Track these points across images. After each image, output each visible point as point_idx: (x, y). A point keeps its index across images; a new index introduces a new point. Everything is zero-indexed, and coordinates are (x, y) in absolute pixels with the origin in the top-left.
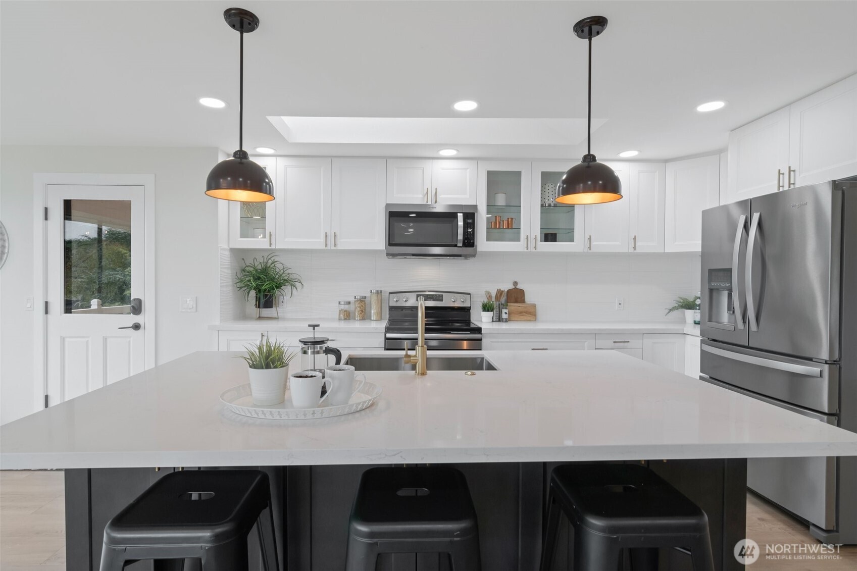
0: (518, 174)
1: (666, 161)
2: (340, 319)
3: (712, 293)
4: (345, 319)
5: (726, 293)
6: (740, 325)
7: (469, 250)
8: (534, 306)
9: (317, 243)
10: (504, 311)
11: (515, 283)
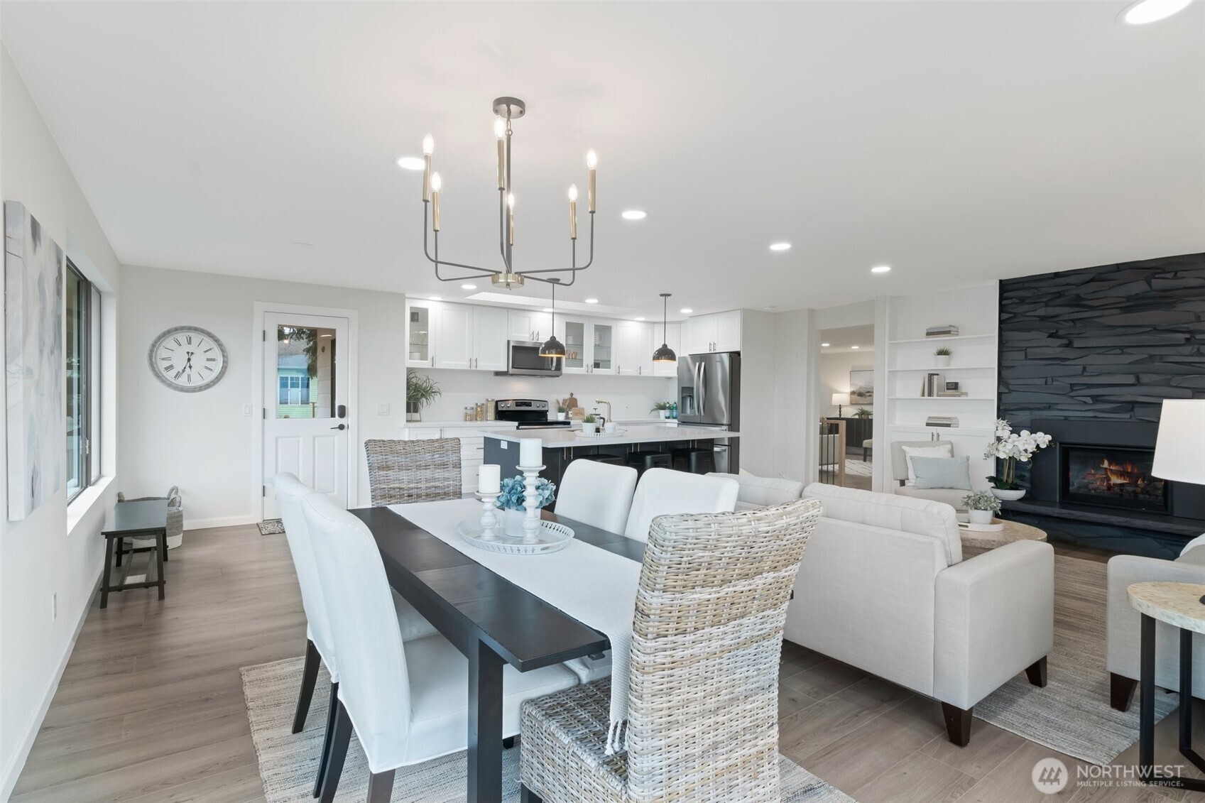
0: (583, 324)
1: (654, 323)
2: (466, 420)
3: (683, 399)
4: (471, 420)
5: (689, 399)
6: (697, 414)
7: (557, 373)
8: (583, 409)
9: (464, 365)
10: (570, 412)
11: (572, 394)
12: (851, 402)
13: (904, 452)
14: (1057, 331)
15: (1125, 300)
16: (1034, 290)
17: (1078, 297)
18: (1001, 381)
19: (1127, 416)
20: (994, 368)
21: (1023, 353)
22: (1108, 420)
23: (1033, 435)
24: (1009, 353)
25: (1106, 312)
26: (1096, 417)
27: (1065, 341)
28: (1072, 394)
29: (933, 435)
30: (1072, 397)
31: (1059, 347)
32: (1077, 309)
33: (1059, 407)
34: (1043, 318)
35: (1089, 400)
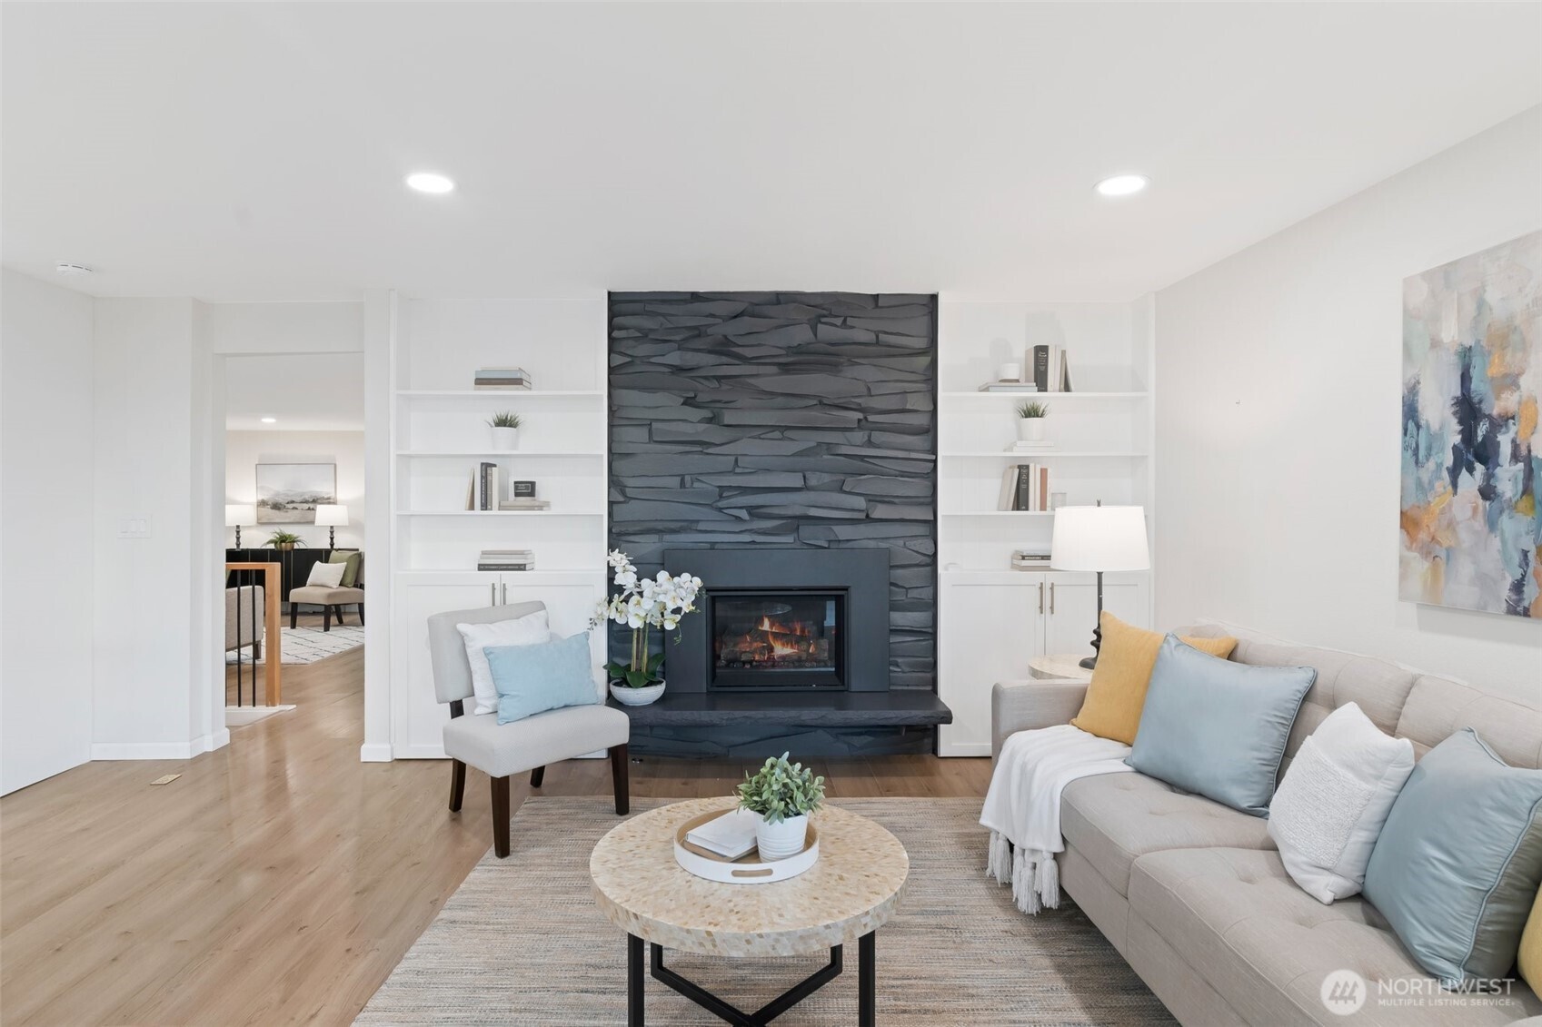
12: (258, 519)
13: (462, 637)
14: (696, 396)
15: (783, 352)
16: (661, 318)
17: (726, 341)
18: (614, 481)
19: (789, 539)
20: (602, 456)
21: (645, 431)
22: (768, 546)
23: (676, 579)
24: (624, 429)
25: (762, 370)
26: (753, 542)
27: (706, 413)
28: (722, 504)
29: (494, 589)
30: (720, 510)
31: (699, 422)
32: (725, 359)
33: (701, 526)
34: (678, 370)
35: (744, 514)
